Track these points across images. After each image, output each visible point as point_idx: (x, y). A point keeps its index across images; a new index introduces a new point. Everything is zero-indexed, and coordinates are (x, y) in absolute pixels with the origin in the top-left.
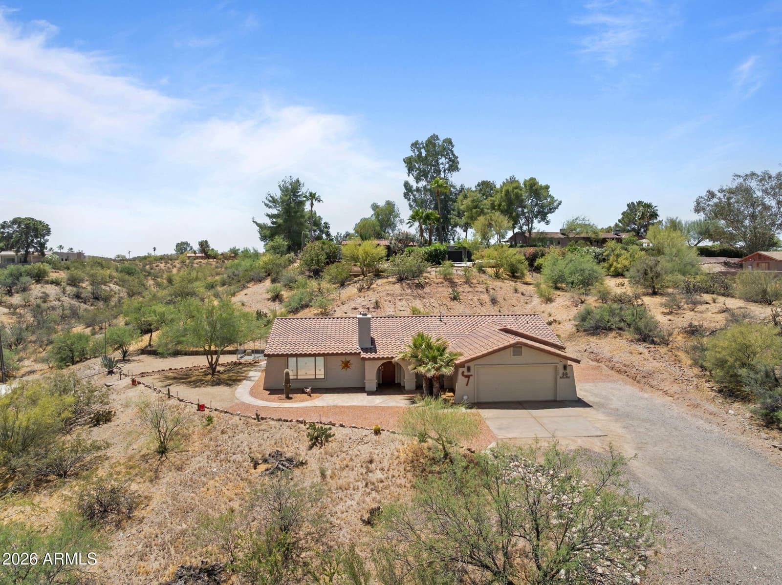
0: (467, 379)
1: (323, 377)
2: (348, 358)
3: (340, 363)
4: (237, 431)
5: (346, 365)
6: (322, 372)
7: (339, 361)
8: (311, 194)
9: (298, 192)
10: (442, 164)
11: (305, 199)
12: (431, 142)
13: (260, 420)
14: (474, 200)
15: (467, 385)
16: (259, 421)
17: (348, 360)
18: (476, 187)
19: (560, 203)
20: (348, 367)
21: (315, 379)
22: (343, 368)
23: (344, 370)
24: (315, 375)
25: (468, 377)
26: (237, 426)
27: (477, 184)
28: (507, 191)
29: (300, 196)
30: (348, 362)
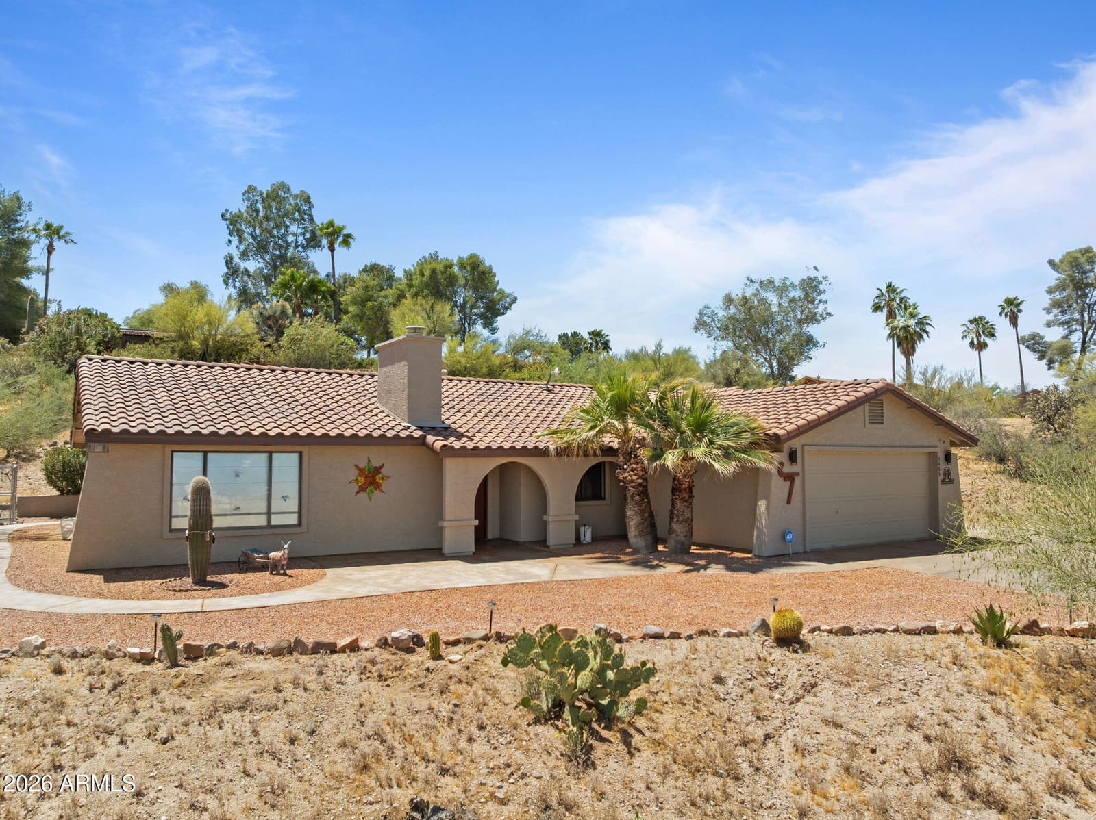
0: (789, 483)
1: (293, 520)
2: (376, 456)
3: (354, 474)
4: (67, 733)
5: (371, 479)
6: (293, 505)
7: (348, 463)
8: (48, 227)
9: (17, 221)
10: (294, 234)
11: (33, 237)
12: (276, 195)
13: (181, 659)
14: (367, 287)
15: (789, 502)
16: (175, 664)
17: (376, 463)
18: (360, 272)
19: (514, 300)
20: (378, 486)
21: (269, 526)
22: (362, 489)
23: (363, 495)
24: (269, 513)
25: (790, 478)
26: (60, 706)
27: (362, 267)
28: (434, 271)
29: (20, 229)
30: (377, 470)
